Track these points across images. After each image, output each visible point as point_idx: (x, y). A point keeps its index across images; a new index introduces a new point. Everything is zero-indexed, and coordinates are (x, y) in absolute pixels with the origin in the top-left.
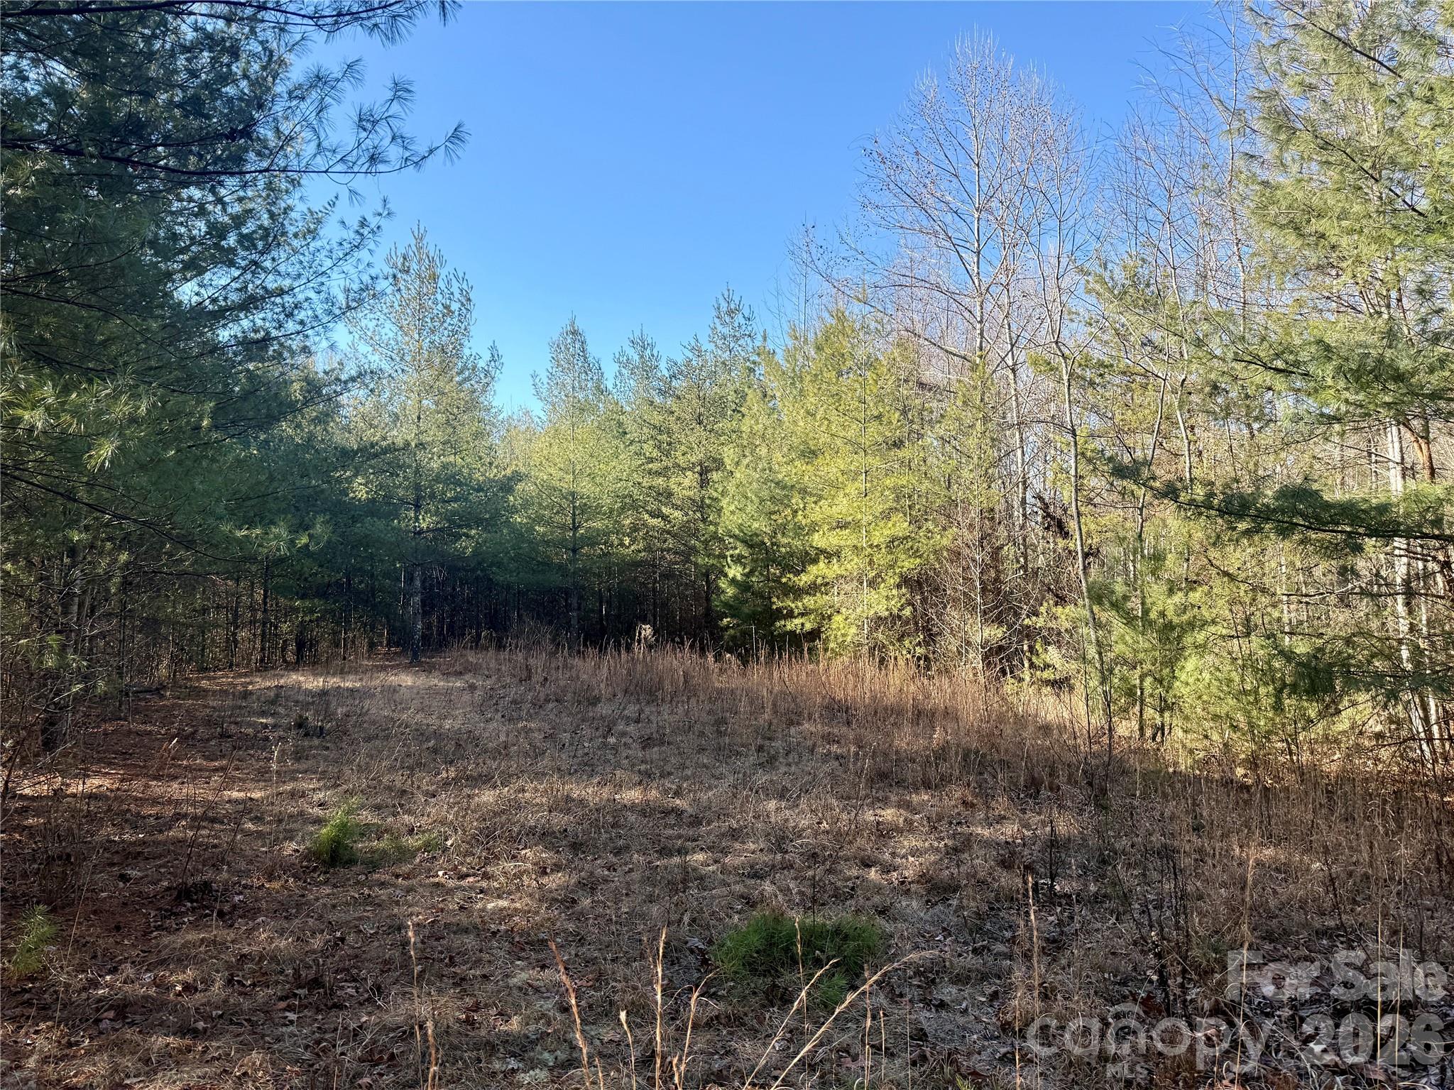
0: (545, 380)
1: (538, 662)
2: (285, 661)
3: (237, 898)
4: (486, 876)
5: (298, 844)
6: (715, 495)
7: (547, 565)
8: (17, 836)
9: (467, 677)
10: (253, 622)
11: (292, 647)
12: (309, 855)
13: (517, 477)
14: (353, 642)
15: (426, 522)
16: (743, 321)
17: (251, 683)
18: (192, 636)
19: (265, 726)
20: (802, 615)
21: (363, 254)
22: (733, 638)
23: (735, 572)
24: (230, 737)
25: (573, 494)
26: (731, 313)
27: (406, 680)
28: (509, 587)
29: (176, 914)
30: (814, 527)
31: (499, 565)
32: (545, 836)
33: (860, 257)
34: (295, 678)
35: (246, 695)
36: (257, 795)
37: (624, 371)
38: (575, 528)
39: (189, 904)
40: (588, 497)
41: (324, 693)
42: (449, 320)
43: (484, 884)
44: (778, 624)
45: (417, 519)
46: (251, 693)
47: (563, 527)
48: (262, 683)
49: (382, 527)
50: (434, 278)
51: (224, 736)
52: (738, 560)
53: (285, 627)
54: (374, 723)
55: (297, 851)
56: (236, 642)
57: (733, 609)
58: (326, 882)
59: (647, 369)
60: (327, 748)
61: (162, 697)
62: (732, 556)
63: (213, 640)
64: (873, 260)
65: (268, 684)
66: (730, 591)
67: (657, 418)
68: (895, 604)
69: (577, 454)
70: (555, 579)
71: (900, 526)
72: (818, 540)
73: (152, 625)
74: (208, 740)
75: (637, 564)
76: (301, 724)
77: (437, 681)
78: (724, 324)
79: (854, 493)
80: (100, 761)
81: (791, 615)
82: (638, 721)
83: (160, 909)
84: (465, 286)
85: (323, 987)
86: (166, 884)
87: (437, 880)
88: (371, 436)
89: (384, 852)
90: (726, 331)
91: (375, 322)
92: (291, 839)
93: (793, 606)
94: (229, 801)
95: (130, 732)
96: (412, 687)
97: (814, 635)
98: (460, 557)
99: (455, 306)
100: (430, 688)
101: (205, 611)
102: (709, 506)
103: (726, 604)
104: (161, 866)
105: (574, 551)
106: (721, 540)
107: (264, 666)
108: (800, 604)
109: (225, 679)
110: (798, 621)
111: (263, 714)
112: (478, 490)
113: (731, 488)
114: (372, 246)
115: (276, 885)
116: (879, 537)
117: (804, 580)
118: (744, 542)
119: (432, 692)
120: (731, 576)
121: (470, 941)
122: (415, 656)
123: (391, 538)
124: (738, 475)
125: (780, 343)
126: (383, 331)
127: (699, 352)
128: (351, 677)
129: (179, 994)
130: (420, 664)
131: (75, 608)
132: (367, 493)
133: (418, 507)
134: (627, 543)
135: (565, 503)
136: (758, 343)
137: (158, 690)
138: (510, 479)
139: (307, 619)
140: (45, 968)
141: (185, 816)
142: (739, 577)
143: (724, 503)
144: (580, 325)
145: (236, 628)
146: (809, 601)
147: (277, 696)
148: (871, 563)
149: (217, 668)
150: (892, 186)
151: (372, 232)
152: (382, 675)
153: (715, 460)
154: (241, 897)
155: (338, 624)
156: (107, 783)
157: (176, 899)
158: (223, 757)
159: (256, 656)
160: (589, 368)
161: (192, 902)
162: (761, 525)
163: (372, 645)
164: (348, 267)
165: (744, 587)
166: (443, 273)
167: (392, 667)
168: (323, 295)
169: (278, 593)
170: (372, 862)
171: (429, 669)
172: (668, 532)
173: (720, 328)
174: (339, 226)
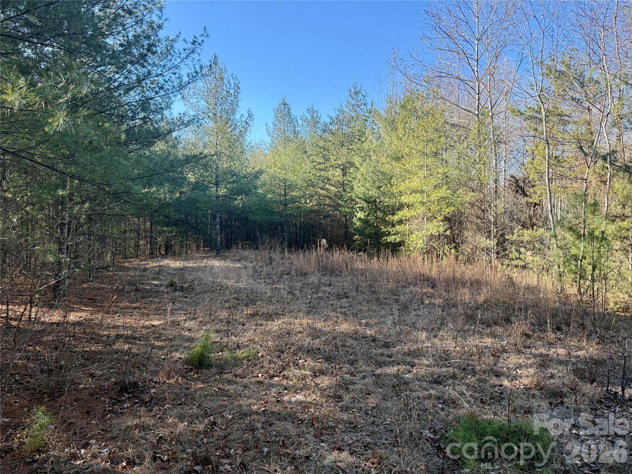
0: (272, 127)
1: (276, 256)
2: (160, 254)
3: (153, 391)
4: (285, 377)
5: (181, 354)
6: (350, 179)
7: (272, 212)
8: (38, 348)
9: (243, 262)
10: (146, 237)
11: (163, 248)
12: (187, 362)
13: (260, 172)
14: (190, 246)
15: (222, 191)
16: (362, 97)
17: (147, 264)
18: (120, 243)
19: (156, 285)
20: (395, 234)
21: (195, 56)
22: (359, 245)
23: (361, 215)
24: (140, 291)
25: (285, 179)
26: (356, 93)
27: (216, 263)
28: (255, 222)
29: (119, 401)
30: (401, 193)
31: (250, 212)
32: (310, 352)
33: (420, 64)
34: (166, 262)
35: (145, 270)
36: (156, 323)
37: (304, 124)
38: (285, 195)
39: (127, 395)
40: (292, 182)
41: (179, 269)
42: (229, 98)
43: (284, 382)
44: (383, 239)
45: (217, 191)
46: (148, 269)
47: (280, 195)
48: (152, 264)
49: (202, 194)
50: (222, 79)
51: (137, 290)
52: (362, 209)
53: (159, 239)
54: (206, 284)
55: (180, 358)
56: (139, 245)
57: (360, 231)
58: (198, 379)
59: (315, 122)
60: (186, 297)
61: (109, 271)
62: (359, 207)
63: (129, 245)
64: (426, 65)
65: (155, 265)
66: (358, 224)
67: (321, 144)
68: (442, 229)
69: (286, 160)
70: (277, 218)
71: (444, 192)
72: (404, 199)
73: (102, 239)
74: (130, 292)
75: (312, 211)
76: (172, 285)
77: (229, 264)
78: (353, 99)
79: (422, 176)
80: (81, 303)
81: (389, 234)
82: (330, 285)
83: (111, 398)
84: (236, 81)
85: (211, 463)
86: (114, 380)
87: (258, 379)
88: (196, 152)
89: (227, 360)
90: (353, 102)
91: (196, 100)
92: (177, 351)
93: (391, 230)
94: (143, 327)
95: (94, 288)
96: (219, 267)
97: (400, 244)
98: (236, 208)
99: (232, 91)
100: (227, 267)
101: (125, 232)
102: (347, 185)
103: (356, 230)
104: (111, 368)
105: (286, 205)
106: (354, 200)
107: (152, 256)
108: (394, 229)
109: (135, 262)
110: (393, 237)
111: (154, 279)
112: (244, 178)
113: (359, 177)
114: (199, 51)
115: (172, 381)
116: (434, 196)
117: (396, 218)
118: (366, 201)
119: (229, 270)
120: (358, 216)
121: (291, 428)
122: (218, 252)
123: (206, 199)
124: (362, 170)
125: (381, 106)
126: (200, 104)
127: (343, 112)
128: (191, 262)
129: (124, 467)
130: (221, 256)
131: (66, 230)
132: (195, 179)
133: (217, 185)
134: (308, 202)
135: (281, 184)
136: (369, 107)
137: (106, 268)
138: (258, 172)
139: (170, 235)
140: (46, 444)
141: (122, 336)
142: (362, 217)
143: (355, 183)
144: (287, 100)
145: (139, 239)
146: (398, 228)
147: (160, 270)
148: (429, 210)
149: (131, 258)
150: (437, 28)
151: (200, 44)
152: (205, 261)
153: (350, 163)
154: (154, 390)
155: (183, 237)
156: (84, 315)
157: (119, 392)
158: (138, 301)
159: (147, 252)
160: (292, 121)
161: (128, 393)
162: (373, 193)
163: (198, 247)
164: (188, 62)
165: (365, 222)
166: (226, 76)
167: (208, 257)
168: (177, 75)
169: (157, 224)
170: (220, 366)
171: (225, 258)
172: (328, 197)
173: (351, 101)
174: (183, 42)
